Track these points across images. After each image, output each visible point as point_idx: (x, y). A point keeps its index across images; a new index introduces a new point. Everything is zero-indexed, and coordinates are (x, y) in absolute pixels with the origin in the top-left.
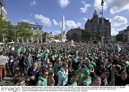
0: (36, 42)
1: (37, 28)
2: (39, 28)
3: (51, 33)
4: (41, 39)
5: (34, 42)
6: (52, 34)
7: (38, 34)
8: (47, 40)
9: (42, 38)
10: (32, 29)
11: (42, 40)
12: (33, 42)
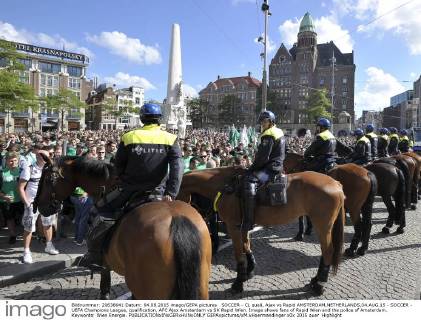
0: (55, 127)
1: (59, 64)
2: (69, 66)
3: (131, 89)
4: (80, 116)
5: (45, 129)
6: (135, 95)
7: (63, 92)
8: (107, 121)
9: (83, 111)
10: (33, 69)
11: (82, 122)
12: (37, 128)
